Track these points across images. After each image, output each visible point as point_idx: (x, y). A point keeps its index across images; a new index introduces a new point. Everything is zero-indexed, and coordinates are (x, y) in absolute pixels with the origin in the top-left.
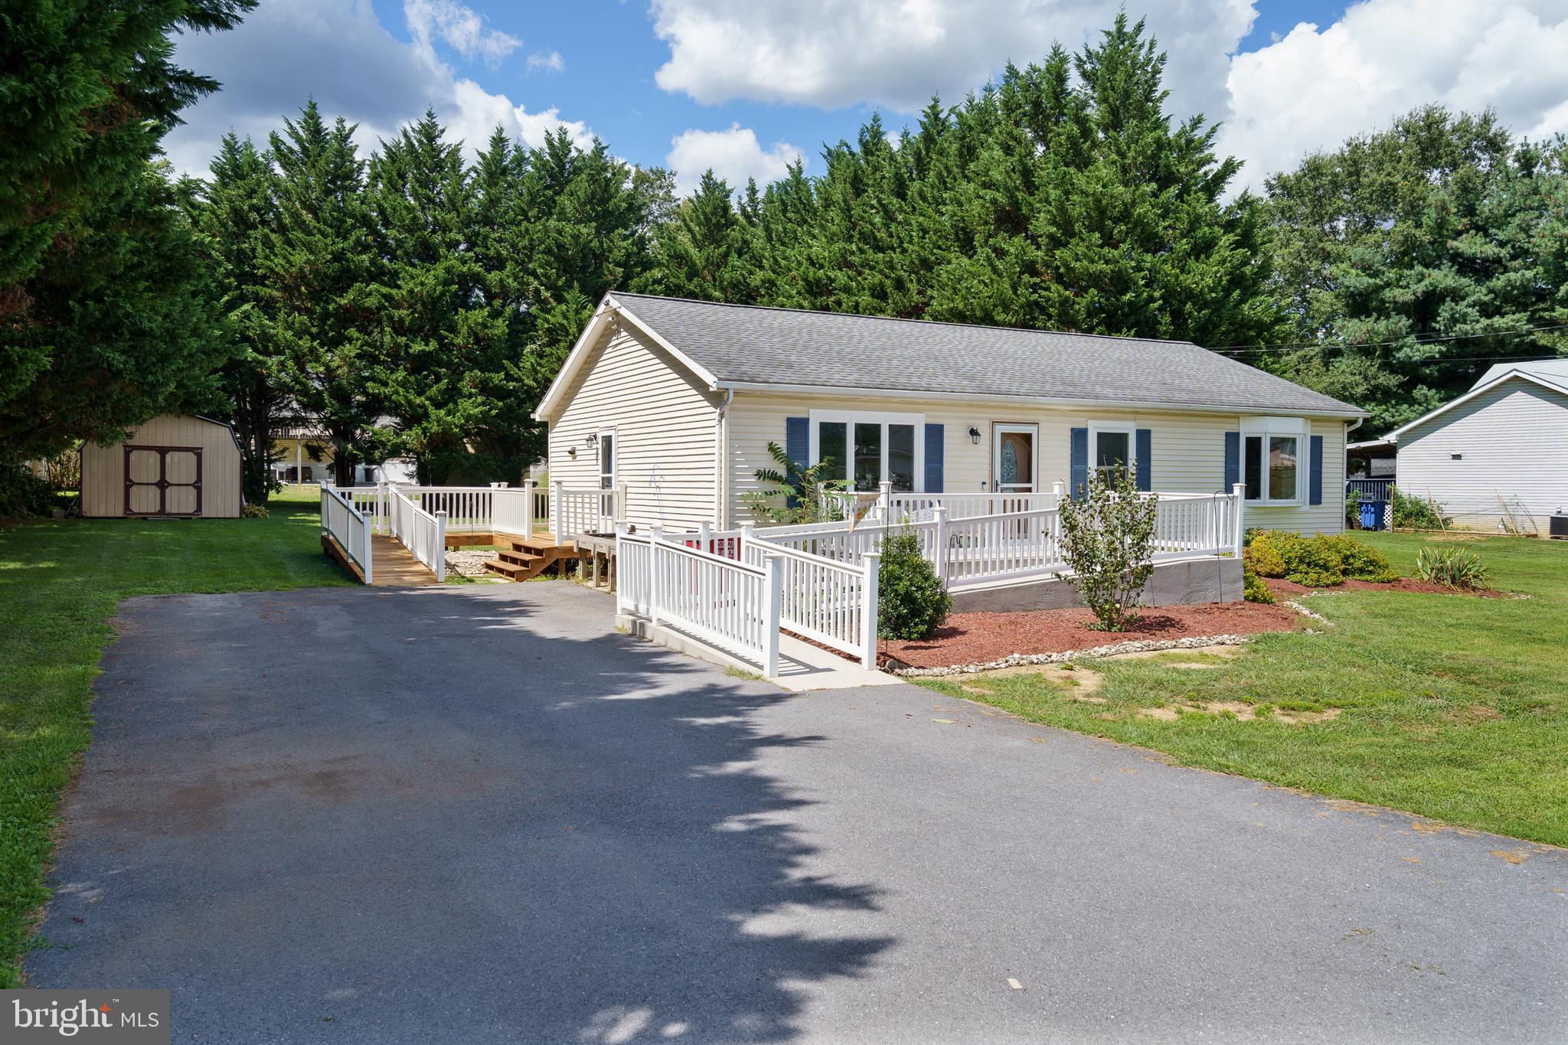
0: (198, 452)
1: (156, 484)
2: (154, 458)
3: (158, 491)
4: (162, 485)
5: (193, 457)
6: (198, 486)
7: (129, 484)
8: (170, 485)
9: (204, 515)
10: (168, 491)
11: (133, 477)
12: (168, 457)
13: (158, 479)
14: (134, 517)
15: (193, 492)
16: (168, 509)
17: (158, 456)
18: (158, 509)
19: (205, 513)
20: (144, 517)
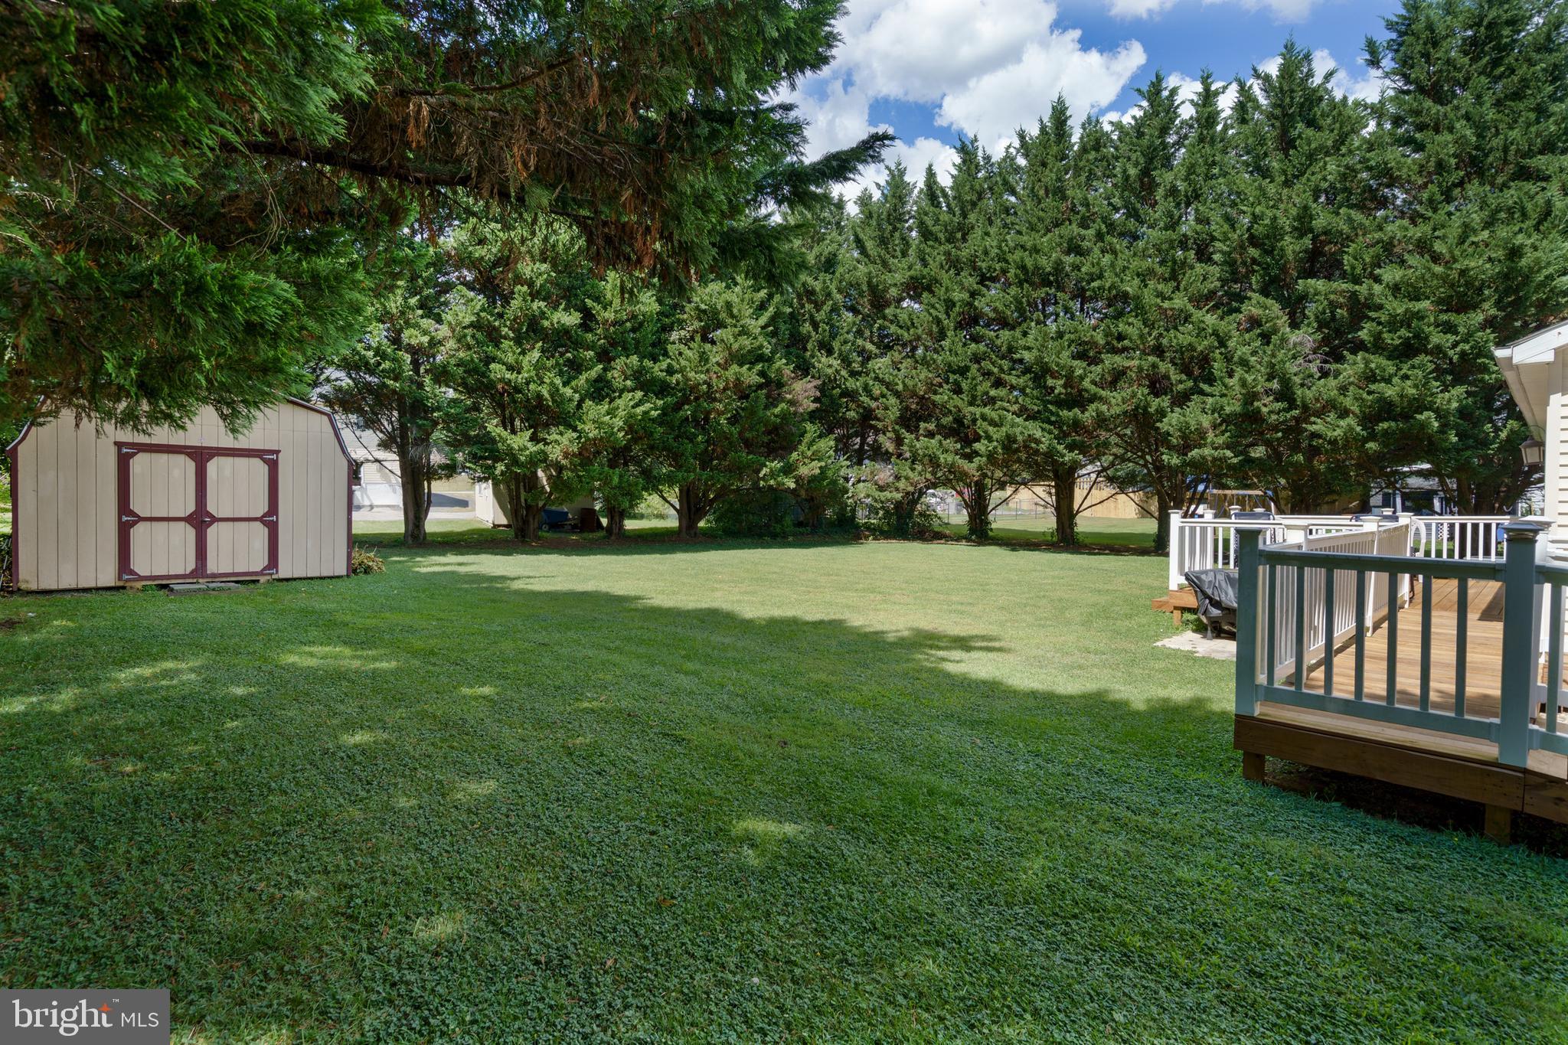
0: (271, 460)
1: (188, 519)
2: (185, 467)
3: (191, 533)
4: (200, 520)
5: (260, 468)
6: (270, 521)
7: (127, 519)
8: (215, 520)
9: (282, 574)
10: (212, 532)
11: (137, 505)
12: (212, 466)
13: (191, 508)
14: (139, 585)
15: (261, 532)
16: (212, 567)
17: (191, 466)
18: (191, 565)
19: (284, 571)
20: (164, 586)
